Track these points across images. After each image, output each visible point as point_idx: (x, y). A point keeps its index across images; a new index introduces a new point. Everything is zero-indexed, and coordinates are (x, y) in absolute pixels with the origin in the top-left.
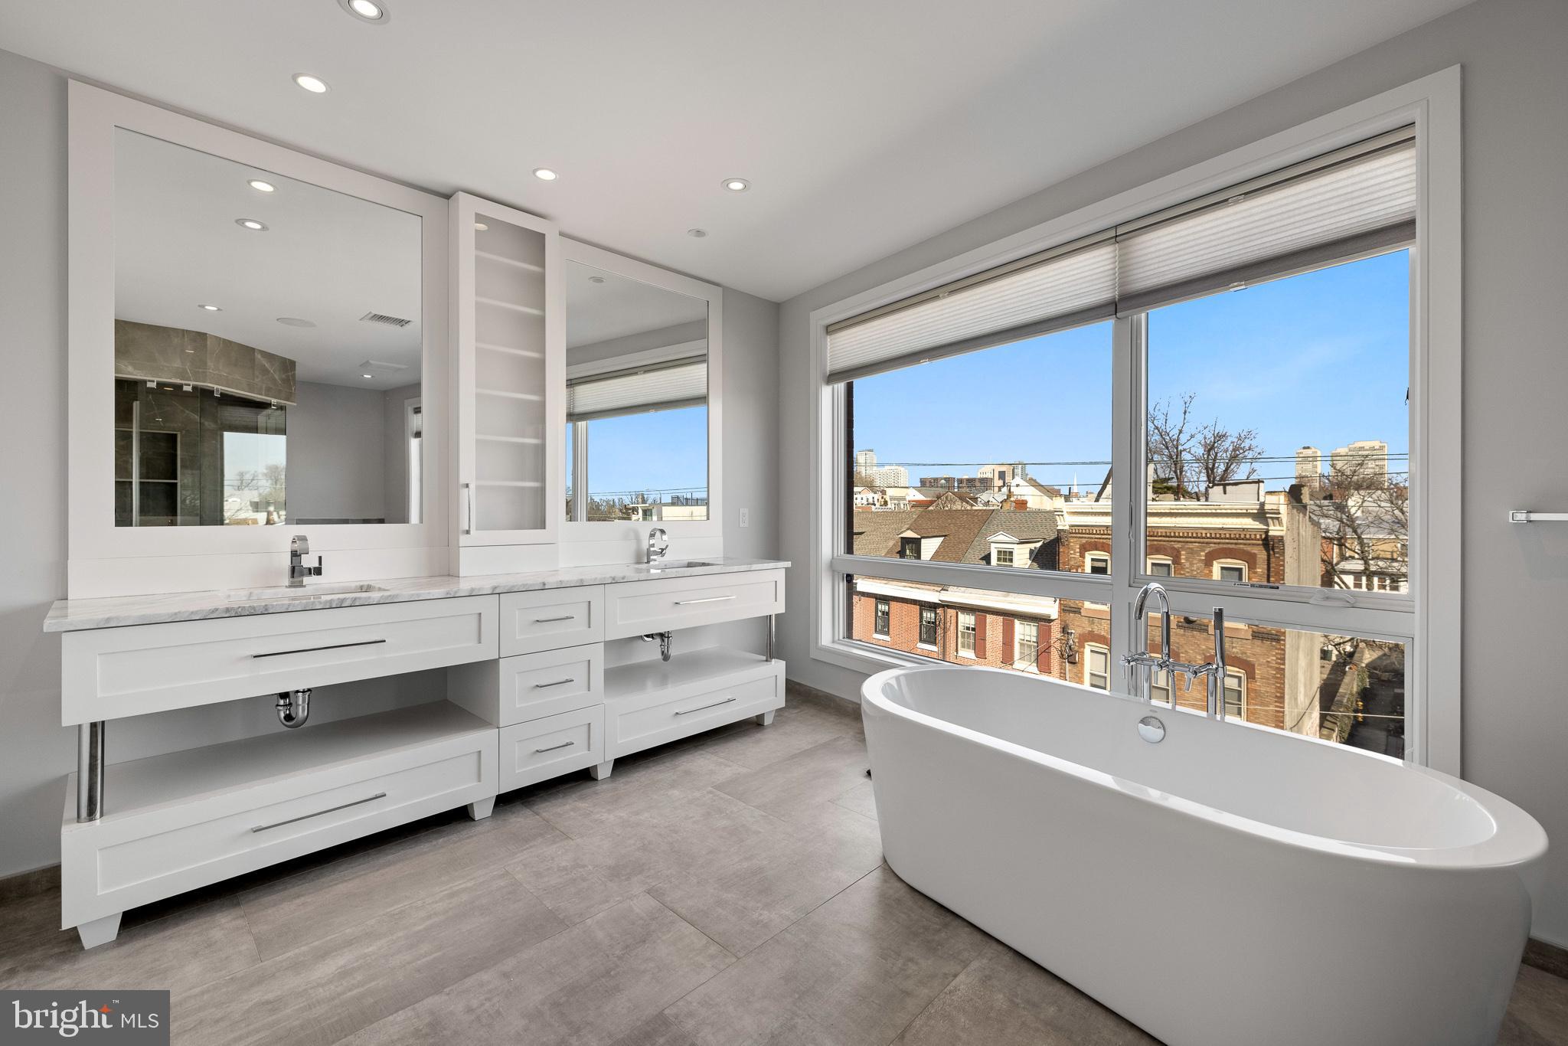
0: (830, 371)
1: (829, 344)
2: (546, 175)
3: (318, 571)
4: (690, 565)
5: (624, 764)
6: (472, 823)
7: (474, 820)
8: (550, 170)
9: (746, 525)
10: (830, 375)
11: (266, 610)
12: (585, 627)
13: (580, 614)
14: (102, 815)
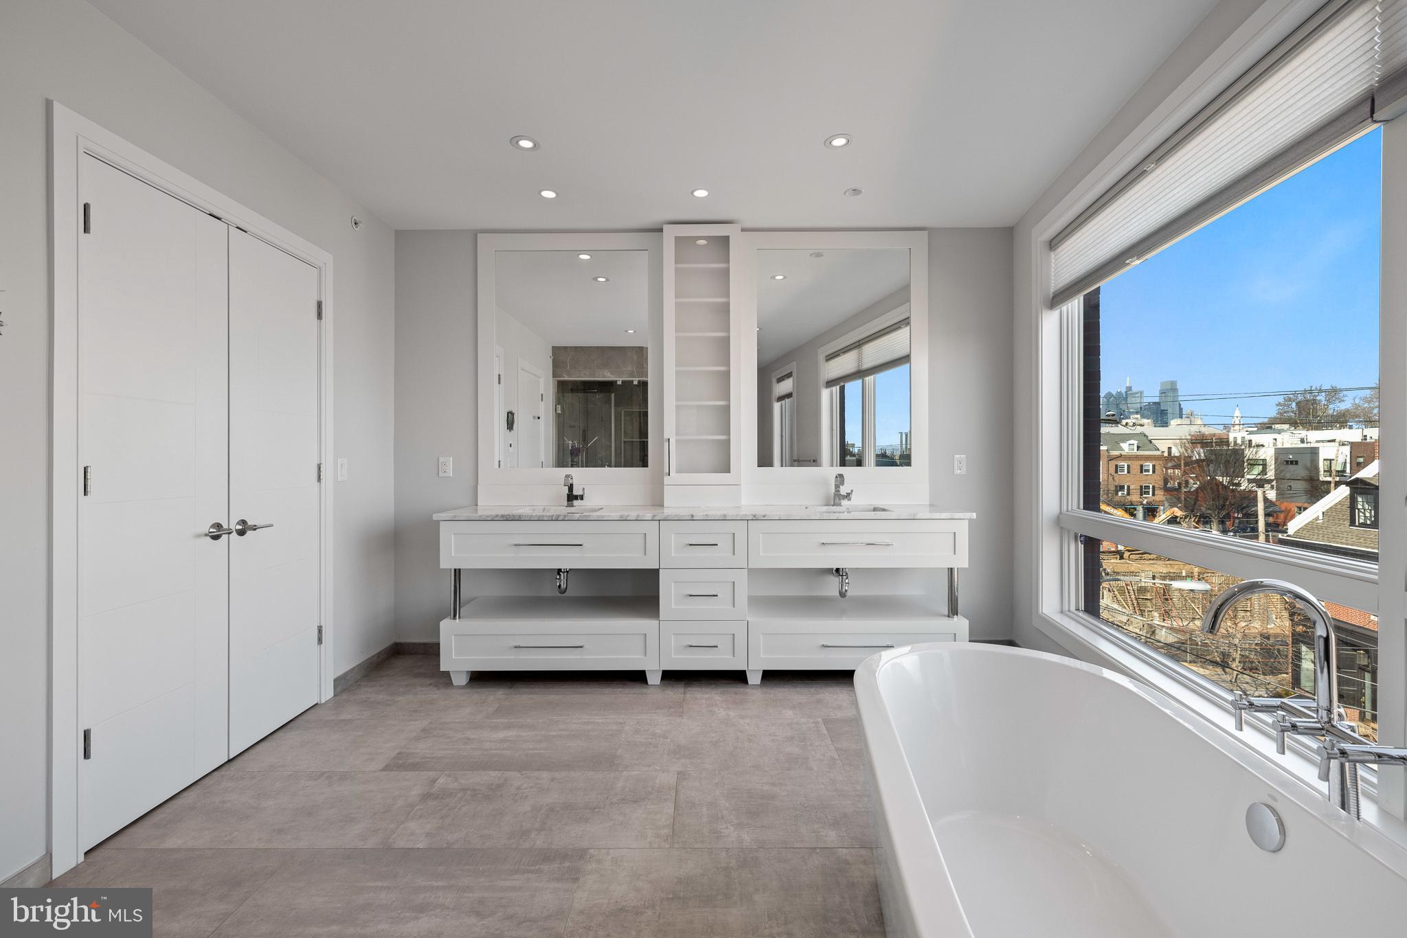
0: (1054, 293)
1: (1053, 261)
2: (701, 193)
3: (582, 497)
4: (875, 509)
5: (771, 676)
6: (646, 686)
7: (647, 683)
8: (705, 189)
9: (963, 471)
10: (1054, 298)
11: (520, 518)
12: (731, 554)
13: (724, 543)
14: (459, 618)
